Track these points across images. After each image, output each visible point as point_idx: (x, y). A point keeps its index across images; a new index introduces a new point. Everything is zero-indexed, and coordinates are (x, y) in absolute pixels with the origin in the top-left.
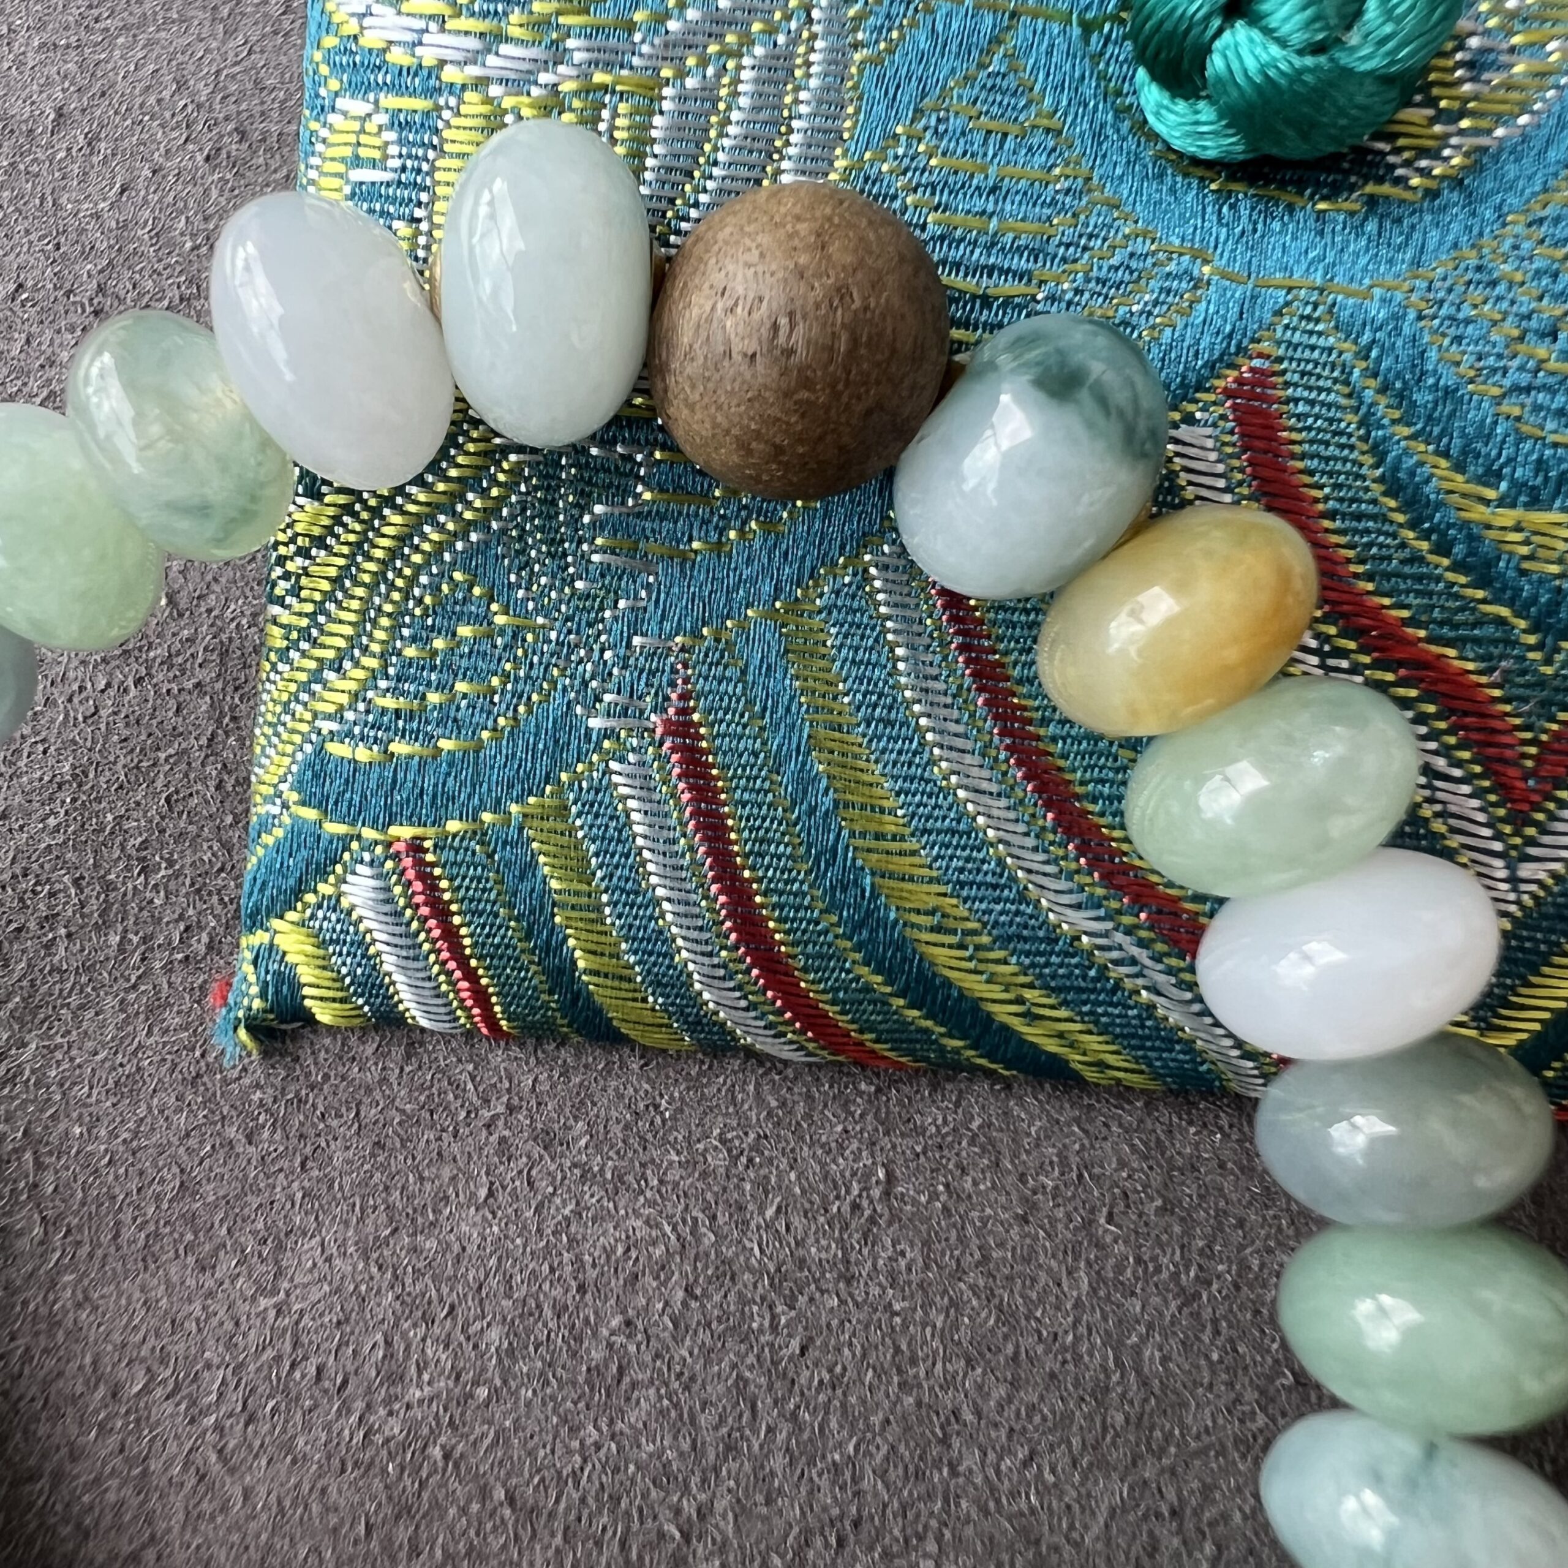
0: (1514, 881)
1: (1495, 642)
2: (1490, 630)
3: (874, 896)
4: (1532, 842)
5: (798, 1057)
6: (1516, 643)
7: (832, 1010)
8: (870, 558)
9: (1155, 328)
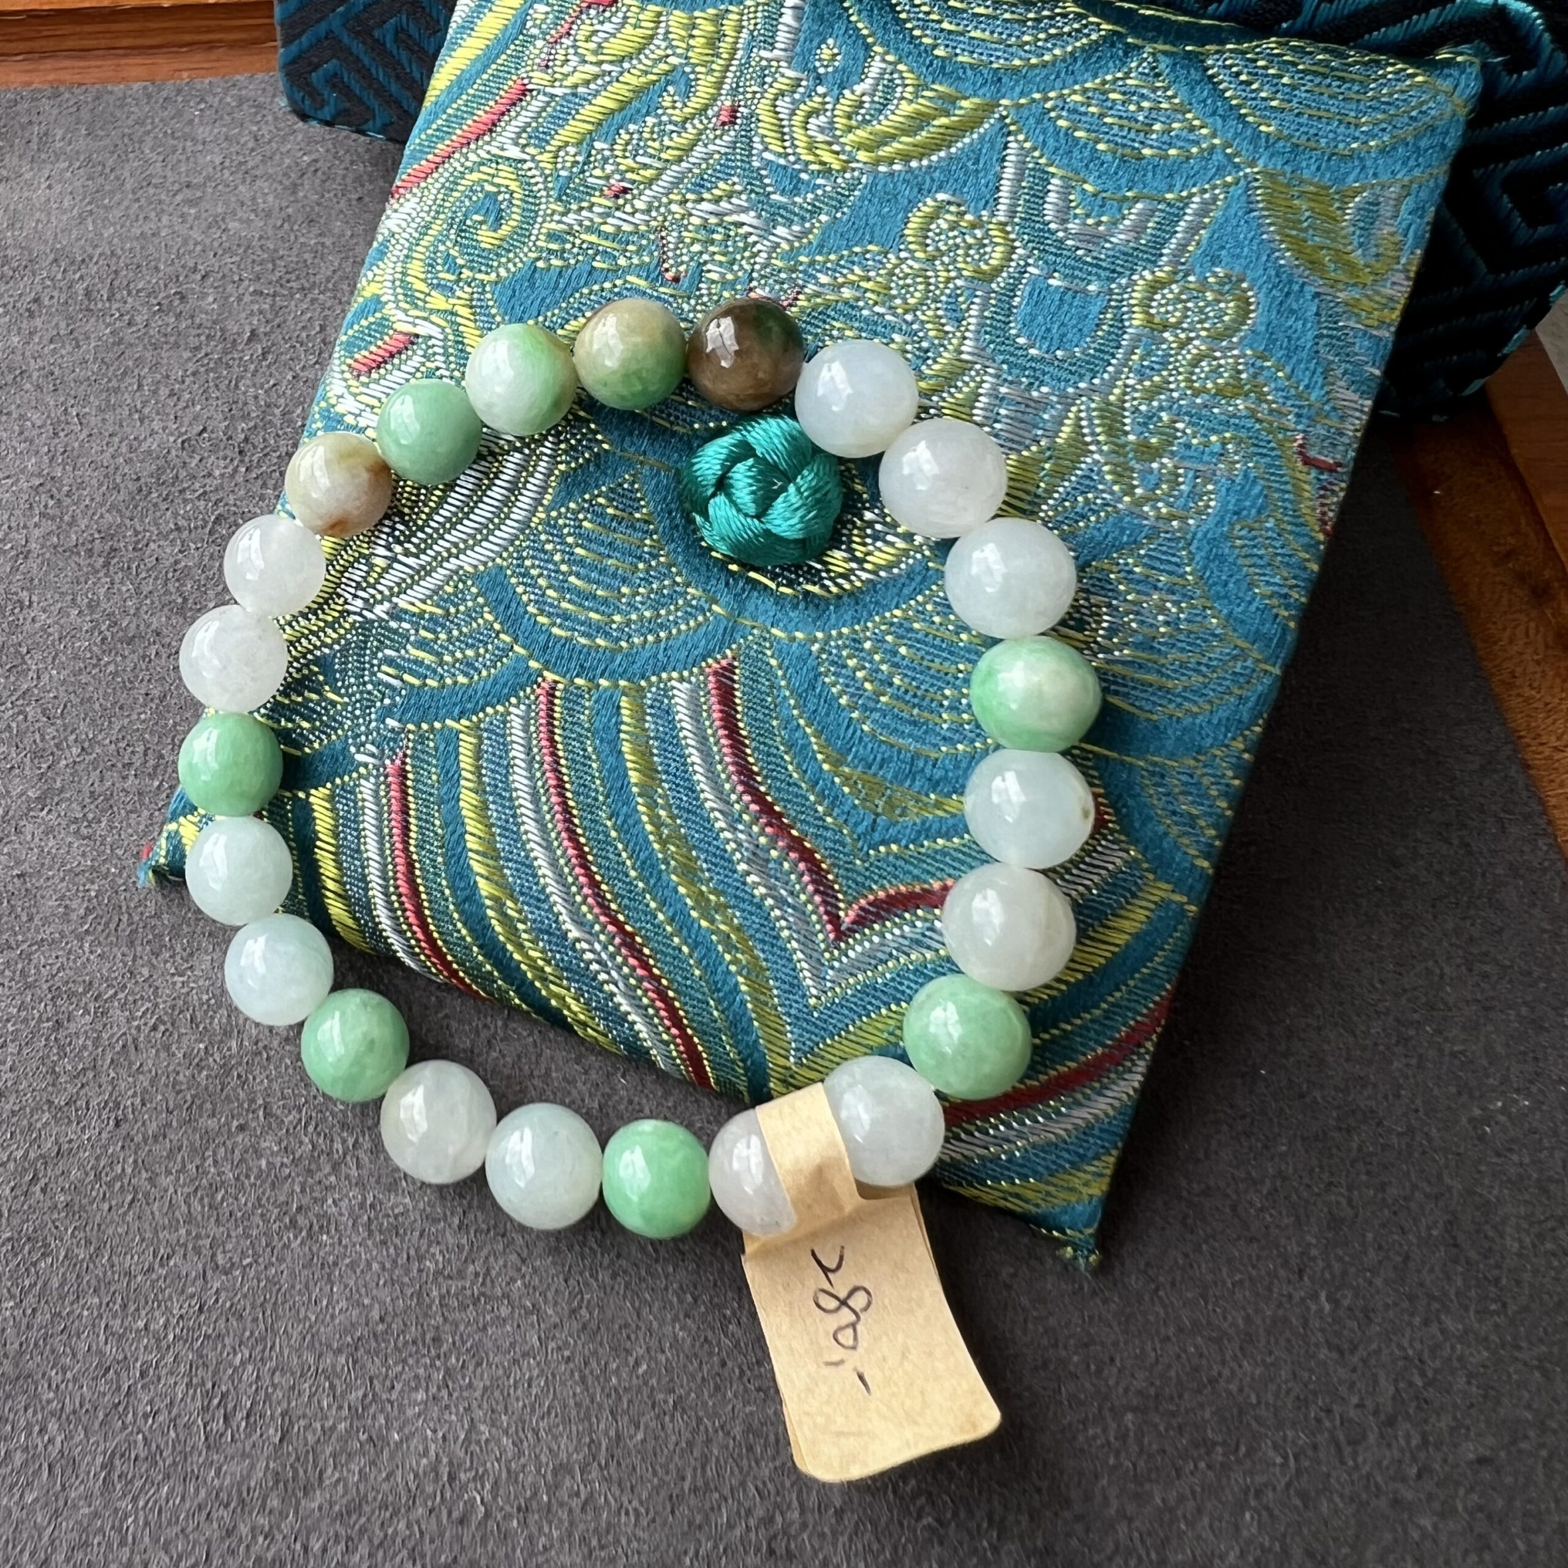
2: (833, 835)
6: (845, 845)
8: (512, 709)
9: (679, 630)
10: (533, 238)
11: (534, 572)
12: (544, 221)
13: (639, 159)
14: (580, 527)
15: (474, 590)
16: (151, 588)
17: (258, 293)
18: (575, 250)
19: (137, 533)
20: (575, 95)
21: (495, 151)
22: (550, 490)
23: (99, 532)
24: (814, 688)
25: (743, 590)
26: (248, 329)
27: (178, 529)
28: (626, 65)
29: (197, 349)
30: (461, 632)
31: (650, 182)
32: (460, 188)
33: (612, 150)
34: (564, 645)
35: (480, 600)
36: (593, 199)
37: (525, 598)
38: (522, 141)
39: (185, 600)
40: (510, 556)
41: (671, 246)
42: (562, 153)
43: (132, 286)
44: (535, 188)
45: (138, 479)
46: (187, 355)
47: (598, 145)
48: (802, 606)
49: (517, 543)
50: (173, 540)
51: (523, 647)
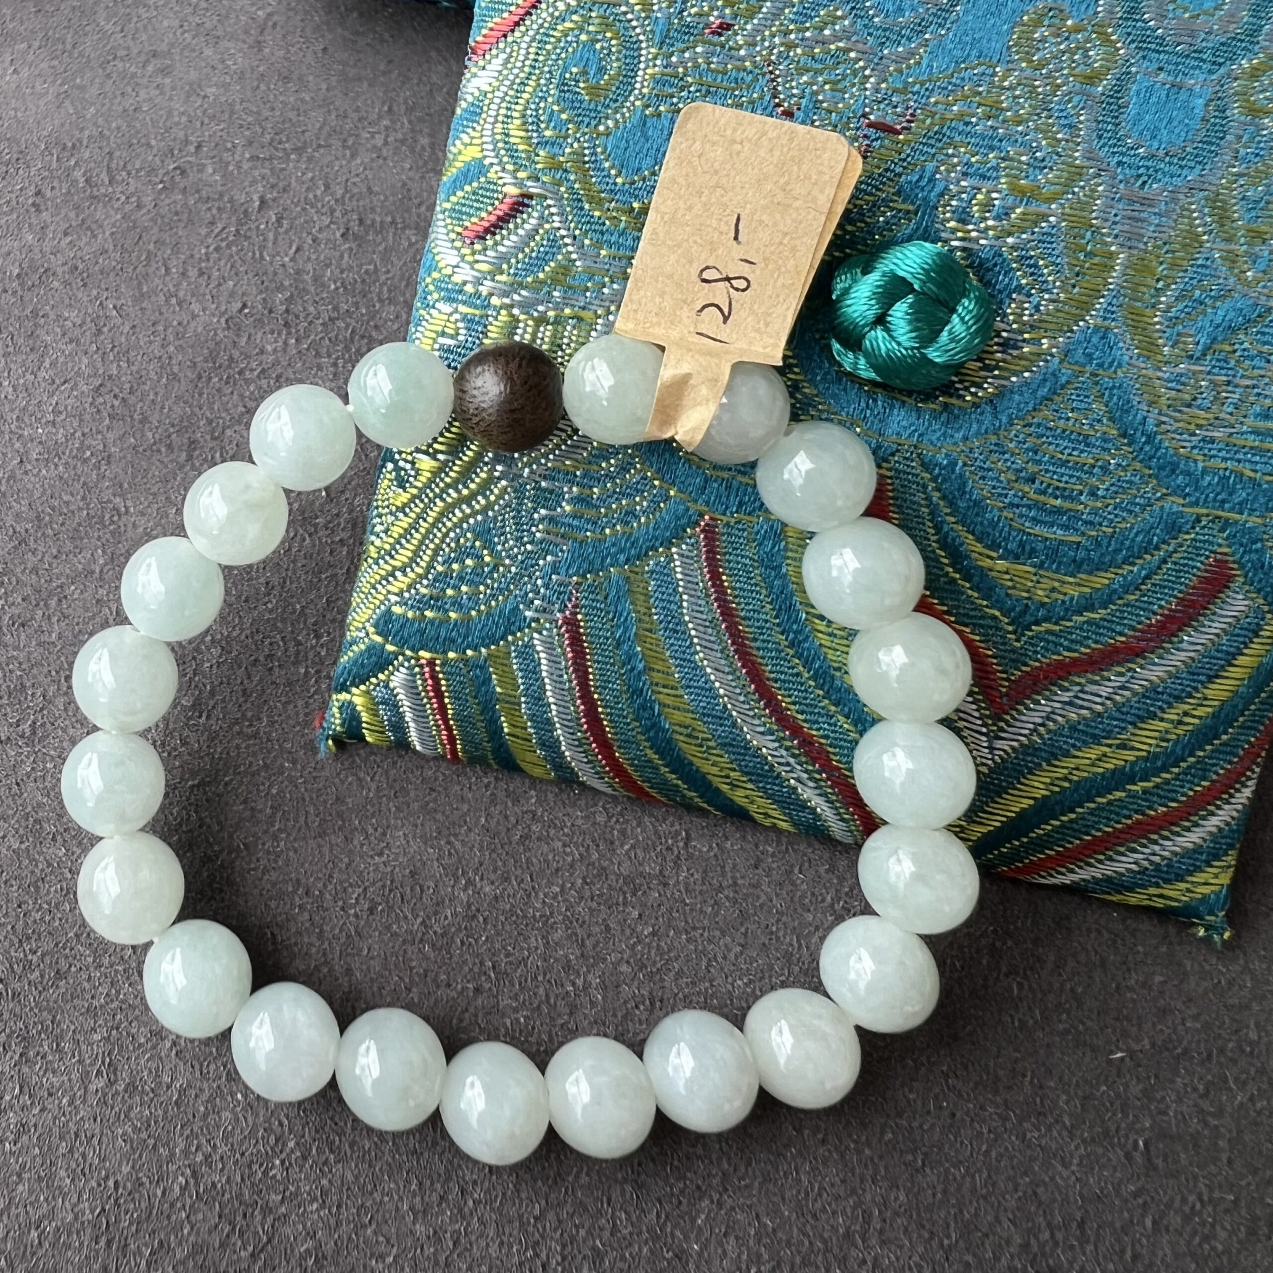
0: (991, 748)
1: (991, 627)
2: (990, 622)
3: (659, 715)
4: (1002, 730)
5: (609, 791)
6: (1000, 629)
7: (630, 770)
8: (675, 550)
10: (638, 86)
12: (647, 66)
25: (885, 410)
30: (615, 485)
32: (553, 40)
35: (631, 451)
41: (780, 80)
43: (129, 167)
48: (944, 418)
51: (679, 491)
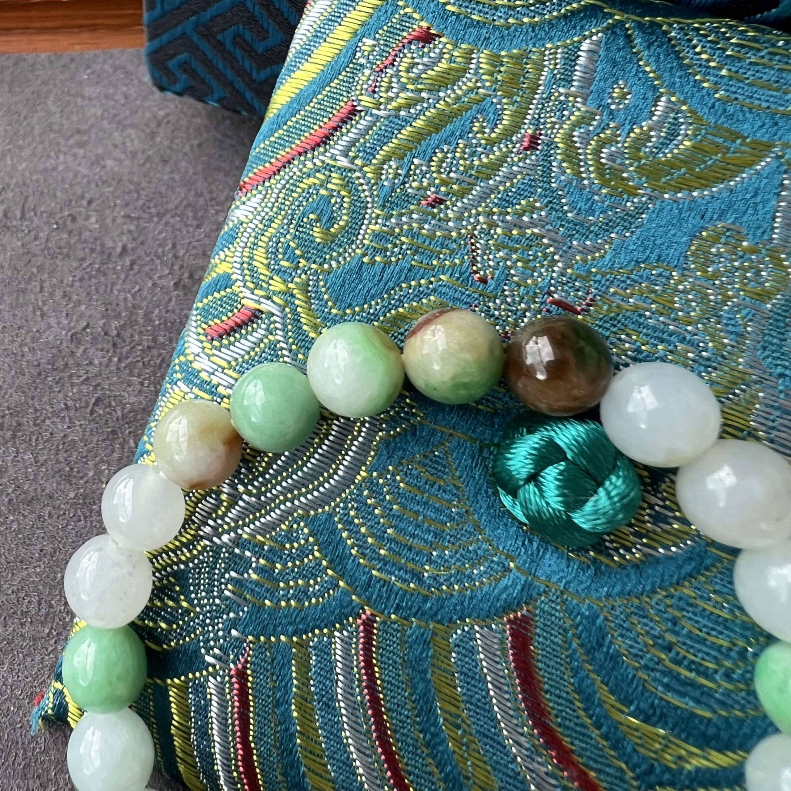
3: (304, 776)
8: (337, 634)
9: (482, 583)
10: (360, 237)
11: (356, 521)
12: (370, 223)
13: (452, 175)
14: (398, 487)
15: (306, 531)
16: (45, 457)
17: (127, 216)
18: (396, 250)
19: (36, 410)
20: (397, 117)
21: (328, 161)
22: (372, 453)
23: (9, 409)
24: (601, 645)
25: (539, 551)
26: (120, 245)
27: (67, 408)
28: (442, 94)
29: (83, 259)
30: (294, 565)
31: (462, 194)
32: (299, 190)
33: (429, 167)
34: (383, 586)
35: (311, 539)
36: (412, 207)
37: (349, 542)
38: (351, 154)
39: (72, 469)
40: (337, 506)
41: (479, 252)
42: (385, 167)
44: (362, 195)
45: (39, 365)
46: (75, 264)
47: (416, 161)
48: (591, 572)
49: (343, 495)
50: (64, 417)
51: (347, 583)
